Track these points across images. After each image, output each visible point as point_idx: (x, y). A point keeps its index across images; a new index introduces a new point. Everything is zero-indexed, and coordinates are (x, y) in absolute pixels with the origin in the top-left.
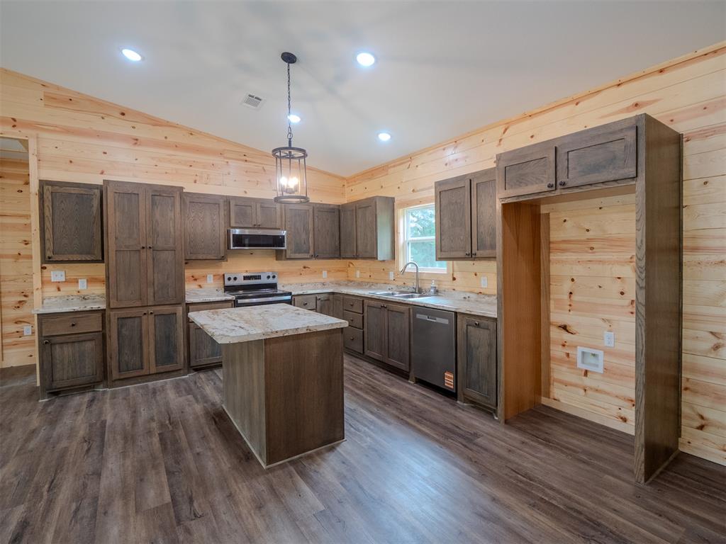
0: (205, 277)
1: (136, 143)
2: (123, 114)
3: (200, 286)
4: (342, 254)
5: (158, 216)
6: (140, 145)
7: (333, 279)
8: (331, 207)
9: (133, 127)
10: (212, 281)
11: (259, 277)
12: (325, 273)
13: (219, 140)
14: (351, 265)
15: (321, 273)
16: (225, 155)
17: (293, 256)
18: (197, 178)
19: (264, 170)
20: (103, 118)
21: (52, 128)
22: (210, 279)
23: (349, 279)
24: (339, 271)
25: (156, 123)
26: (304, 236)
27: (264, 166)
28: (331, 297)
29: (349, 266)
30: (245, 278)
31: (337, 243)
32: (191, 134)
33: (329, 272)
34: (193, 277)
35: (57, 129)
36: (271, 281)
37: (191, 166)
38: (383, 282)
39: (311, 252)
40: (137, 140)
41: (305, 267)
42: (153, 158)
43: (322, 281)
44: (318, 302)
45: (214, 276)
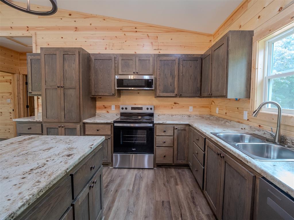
0: (110, 107)
1: (76, 30)
2: (70, 15)
3: (108, 112)
4: (202, 93)
5: (66, 67)
6: (78, 31)
7: (197, 113)
8: (195, 56)
9: (75, 21)
10: (114, 109)
11: (141, 108)
12: (191, 108)
13: (120, 20)
14: (213, 103)
15: (188, 108)
16: (123, 30)
17: (162, 94)
18: (107, 47)
19: (148, 37)
20: (61, 19)
21: (41, 28)
22: (113, 108)
23: (211, 113)
24: (203, 107)
25: (86, 16)
26: (170, 80)
27: (148, 33)
28: (187, 128)
29: (212, 103)
30: (133, 108)
31: (199, 85)
32: (104, 20)
33: (194, 107)
34: (104, 106)
35: (43, 29)
36: (149, 111)
37: (104, 39)
38: (237, 120)
39: (176, 92)
40: (76, 28)
41: (175, 103)
42: (84, 37)
43: (188, 113)
44: (175, 130)
45: (116, 106)
